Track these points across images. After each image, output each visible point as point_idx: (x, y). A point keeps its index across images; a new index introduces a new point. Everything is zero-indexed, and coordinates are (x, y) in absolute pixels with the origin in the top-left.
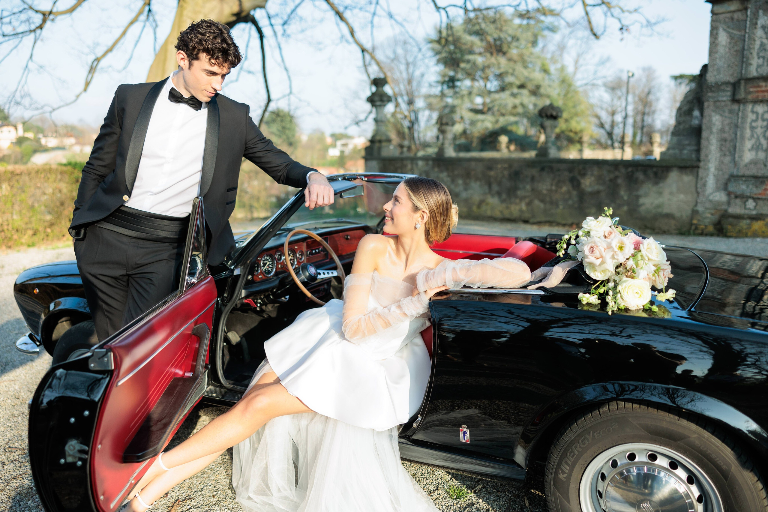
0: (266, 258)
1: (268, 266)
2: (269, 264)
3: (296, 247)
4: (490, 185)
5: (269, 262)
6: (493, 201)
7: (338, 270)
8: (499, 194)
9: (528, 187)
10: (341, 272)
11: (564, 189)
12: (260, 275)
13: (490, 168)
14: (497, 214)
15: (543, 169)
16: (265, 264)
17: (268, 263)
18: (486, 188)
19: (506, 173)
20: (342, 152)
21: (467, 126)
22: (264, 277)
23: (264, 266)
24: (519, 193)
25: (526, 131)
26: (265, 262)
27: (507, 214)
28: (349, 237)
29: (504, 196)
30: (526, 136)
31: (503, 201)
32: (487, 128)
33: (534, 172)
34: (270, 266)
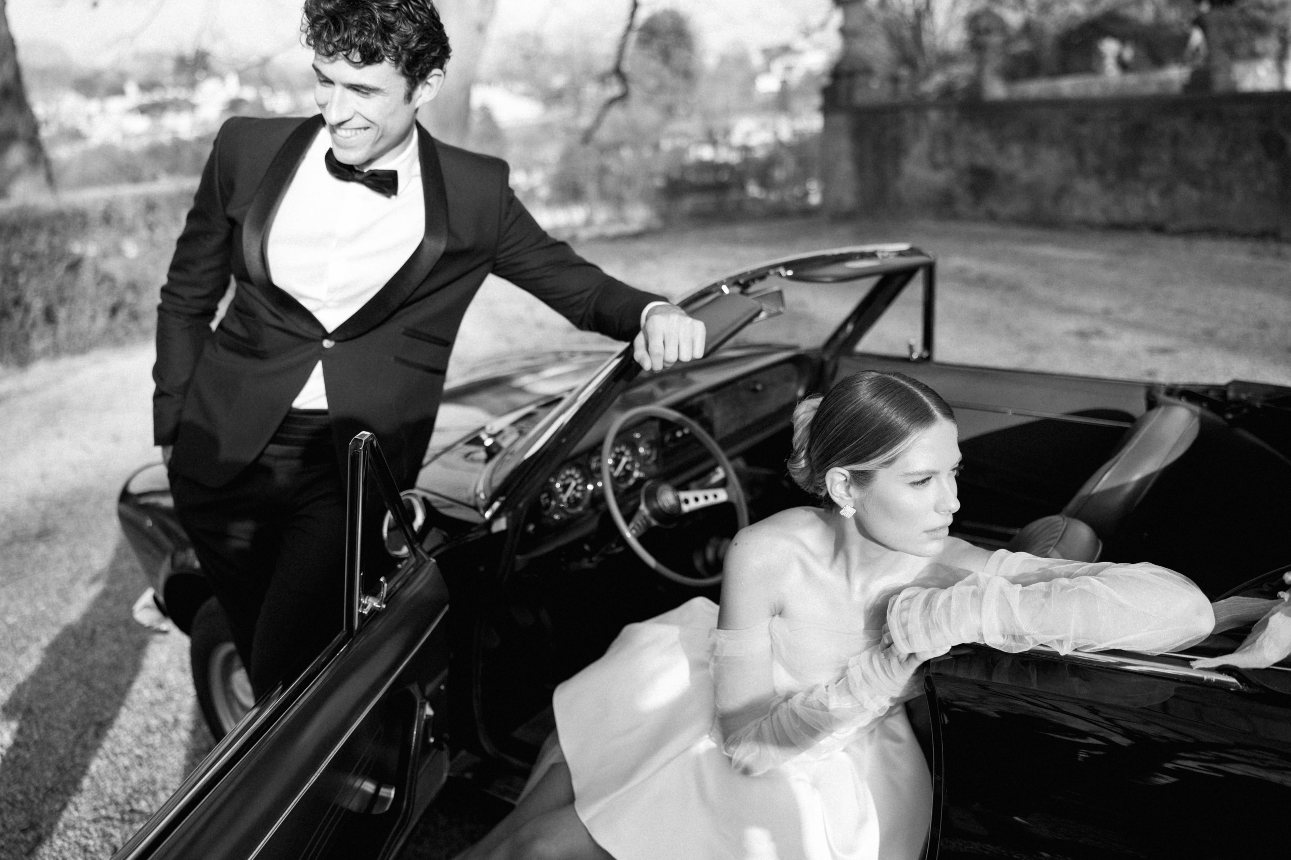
0: (568, 472)
1: (575, 488)
2: (577, 485)
3: (637, 436)
4: (1079, 154)
5: (576, 479)
6: (1088, 187)
7: (730, 487)
8: (1100, 172)
9: (1165, 157)
10: (734, 494)
11: (1248, 158)
12: (557, 513)
13: (1081, 120)
14: (1096, 215)
15: (1198, 117)
16: (565, 487)
17: (573, 484)
18: (1072, 161)
19: (1116, 129)
20: (784, 83)
21: (1034, 16)
22: (564, 516)
23: (565, 491)
24: (1146, 170)
25: (1158, 14)
26: (567, 482)
27: (1117, 215)
28: (759, 387)
29: (1111, 177)
30: (1159, 26)
31: (1108, 187)
32: (1073, 17)
33: (1180, 124)
34: (580, 488)
